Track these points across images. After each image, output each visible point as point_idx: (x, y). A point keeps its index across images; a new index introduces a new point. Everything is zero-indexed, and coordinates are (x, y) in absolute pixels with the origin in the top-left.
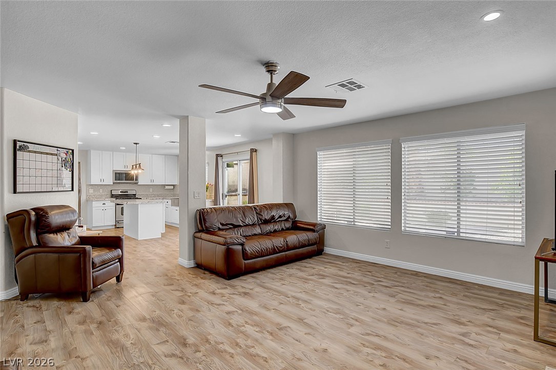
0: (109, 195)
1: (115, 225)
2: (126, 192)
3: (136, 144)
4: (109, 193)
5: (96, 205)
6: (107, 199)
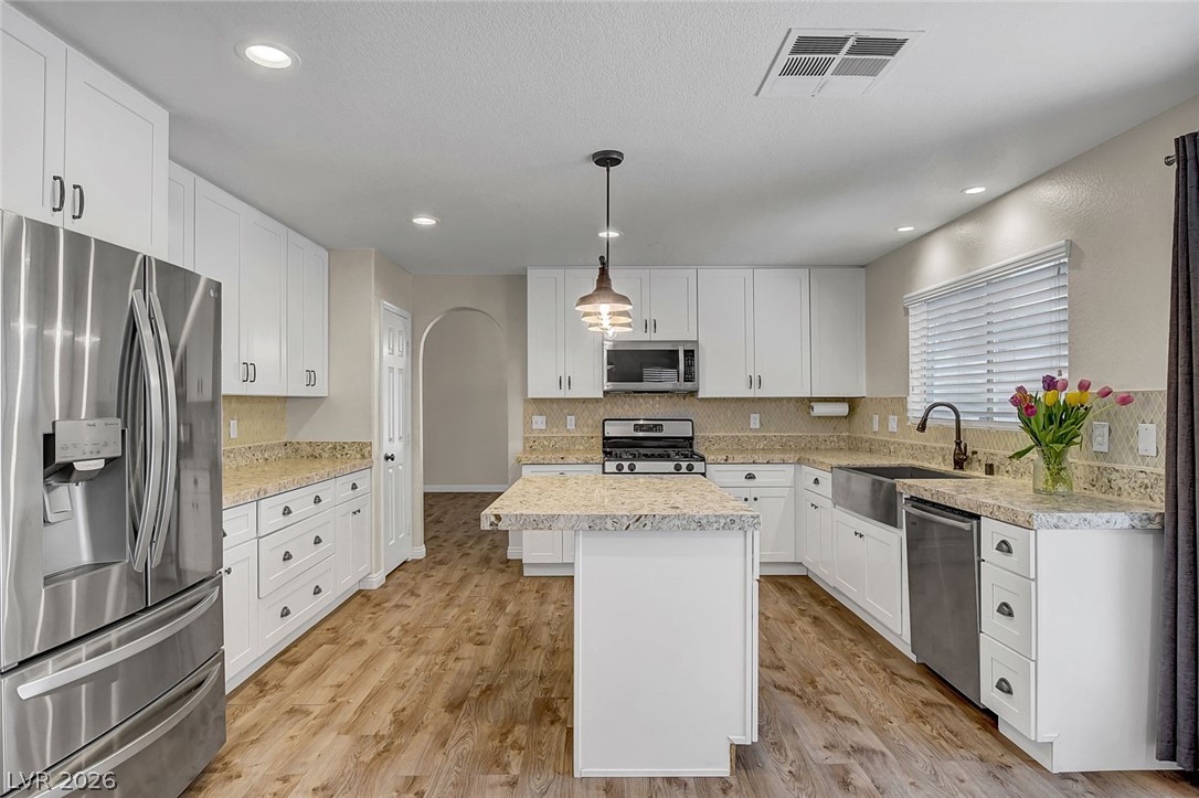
2: (658, 428)
3: (607, 159)
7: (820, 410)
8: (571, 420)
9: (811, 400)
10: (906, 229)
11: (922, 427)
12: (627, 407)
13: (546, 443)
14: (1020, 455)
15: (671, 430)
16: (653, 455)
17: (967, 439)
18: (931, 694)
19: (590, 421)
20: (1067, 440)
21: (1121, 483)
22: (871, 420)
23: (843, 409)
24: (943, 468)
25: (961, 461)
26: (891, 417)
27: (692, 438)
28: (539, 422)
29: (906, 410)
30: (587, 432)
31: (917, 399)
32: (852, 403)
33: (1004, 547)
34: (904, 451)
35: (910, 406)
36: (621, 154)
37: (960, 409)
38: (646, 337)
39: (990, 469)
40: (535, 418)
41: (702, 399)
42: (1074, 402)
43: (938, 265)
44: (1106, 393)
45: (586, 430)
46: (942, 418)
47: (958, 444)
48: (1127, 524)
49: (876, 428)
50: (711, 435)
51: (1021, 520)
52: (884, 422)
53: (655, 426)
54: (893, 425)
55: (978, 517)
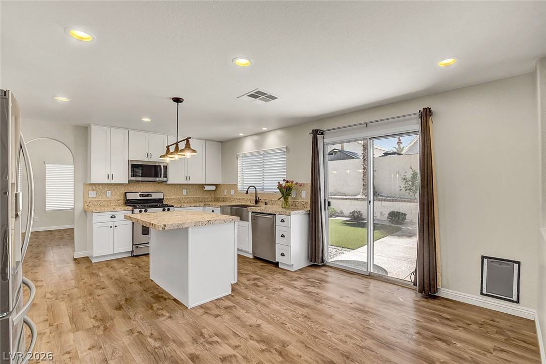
0: (122, 202)
1: (132, 252)
2: (149, 195)
4: (122, 198)
5: (100, 219)
6: (118, 209)
7: (207, 188)
8: (109, 193)
9: (203, 185)
10: (241, 135)
11: (247, 193)
12: (135, 187)
13: (96, 203)
14: (280, 199)
15: (154, 196)
16: (152, 206)
17: (258, 196)
18: (260, 264)
19: (118, 193)
20: (288, 195)
21: (298, 204)
22: (224, 191)
23: (214, 188)
24: (252, 204)
25: (257, 202)
26: (231, 190)
27: (163, 199)
28: (92, 194)
29: (237, 188)
30: (116, 198)
31: (240, 185)
32: (216, 185)
33: (283, 221)
34: (236, 200)
35: (238, 187)
36: (183, 100)
37: (256, 188)
38: (147, 160)
39: (266, 204)
40: (90, 192)
41: (169, 184)
42: (290, 186)
43: (248, 146)
44: (297, 184)
45: (116, 197)
46: (252, 190)
47: (256, 197)
48: (304, 213)
49: (226, 194)
50: (169, 197)
51: (287, 214)
52: (229, 192)
53: (148, 194)
54: (232, 192)
55: (275, 215)
